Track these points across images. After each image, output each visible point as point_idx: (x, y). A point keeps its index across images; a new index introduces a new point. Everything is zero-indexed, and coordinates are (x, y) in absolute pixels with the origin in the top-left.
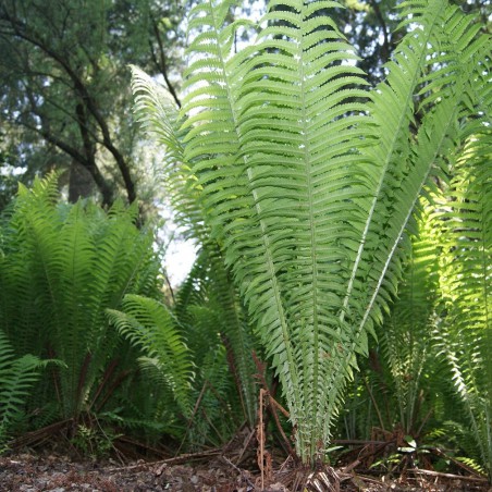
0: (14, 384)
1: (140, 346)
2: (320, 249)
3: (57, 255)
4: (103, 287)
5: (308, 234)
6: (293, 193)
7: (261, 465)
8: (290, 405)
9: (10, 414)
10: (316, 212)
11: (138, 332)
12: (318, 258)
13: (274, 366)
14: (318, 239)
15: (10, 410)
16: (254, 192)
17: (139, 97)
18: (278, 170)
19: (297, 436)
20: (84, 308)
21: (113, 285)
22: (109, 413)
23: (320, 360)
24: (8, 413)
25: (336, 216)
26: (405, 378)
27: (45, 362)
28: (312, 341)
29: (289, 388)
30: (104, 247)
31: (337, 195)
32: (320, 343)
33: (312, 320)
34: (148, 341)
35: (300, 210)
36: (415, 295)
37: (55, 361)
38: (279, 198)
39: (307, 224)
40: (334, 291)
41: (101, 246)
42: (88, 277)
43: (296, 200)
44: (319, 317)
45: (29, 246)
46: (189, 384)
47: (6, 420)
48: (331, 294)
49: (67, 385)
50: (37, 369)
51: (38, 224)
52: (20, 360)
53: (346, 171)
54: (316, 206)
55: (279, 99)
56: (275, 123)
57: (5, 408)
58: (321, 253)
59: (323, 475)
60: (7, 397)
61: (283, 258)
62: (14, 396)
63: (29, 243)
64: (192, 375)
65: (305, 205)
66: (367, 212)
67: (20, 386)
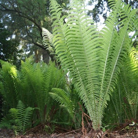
0: (26, 115)
1: (59, 102)
2: (92, 74)
3: (34, 79)
4: (48, 86)
5: (88, 70)
6: (83, 60)
7: (83, 132)
8: (90, 115)
9: (26, 124)
10: (90, 64)
11: (58, 98)
12: (92, 76)
13: (85, 105)
14: (91, 71)
15: (25, 122)
16: (74, 60)
17: (44, 37)
18: (79, 54)
19: (93, 124)
20: (43, 93)
21: (51, 85)
22: (53, 121)
23: (96, 103)
24: (25, 123)
25: (95, 65)
26: (132, 104)
27: (34, 109)
28: (93, 98)
29: (89, 111)
30: (47, 75)
31: (94, 59)
32: (95, 99)
33: (92, 93)
34: (61, 100)
35: (85, 64)
36: (133, 80)
37: (36, 108)
38: (80, 61)
39: (88, 68)
40: (97, 85)
41: (46, 75)
42: (43, 84)
43: (84, 61)
44: (94, 92)
45: (27, 77)
46: (73, 111)
47: (25, 125)
48: (96, 86)
49: (41, 114)
50: (32, 111)
51: (28, 71)
52: (27, 109)
53: (96, 53)
54: (89, 63)
55: (76, 36)
56: (76, 42)
57: (24, 122)
58: (92, 75)
59: (100, 134)
60: (24, 119)
61: (83, 77)
62: (26, 119)
63: (26, 76)
64: (73, 109)
65: (86, 63)
66: (105, 62)
67: (27, 116)
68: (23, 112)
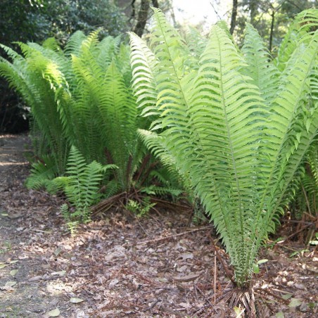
0: (88, 182)
9: (89, 201)
15: (88, 198)
20: (125, 128)
27: (105, 169)
37: (111, 167)
42: (125, 109)
52: (90, 166)
57: (86, 196)
59: (247, 295)
60: (85, 190)
62: (90, 190)
67: (92, 184)
68: (82, 174)
